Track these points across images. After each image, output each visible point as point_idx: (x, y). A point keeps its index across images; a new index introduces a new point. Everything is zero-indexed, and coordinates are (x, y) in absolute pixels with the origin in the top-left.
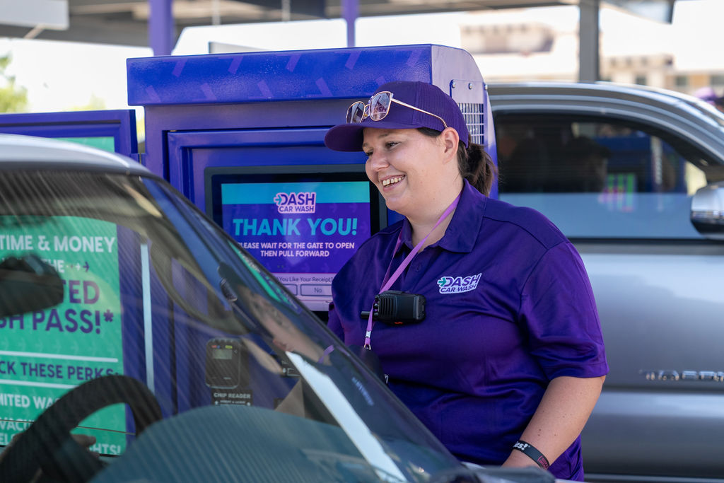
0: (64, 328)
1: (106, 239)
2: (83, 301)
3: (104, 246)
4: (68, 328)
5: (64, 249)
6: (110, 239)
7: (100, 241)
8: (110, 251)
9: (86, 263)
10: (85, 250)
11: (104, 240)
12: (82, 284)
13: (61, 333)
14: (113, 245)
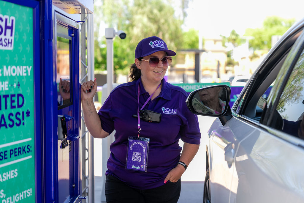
0: (8, 126)
1: (28, 67)
2: (17, 107)
3: (27, 72)
4: (9, 125)
5: (8, 75)
6: (29, 67)
7: (25, 69)
8: (29, 74)
9: (19, 83)
10: (18, 75)
11: (27, 68)
12: (16, 96)
13: (7, 129)
14: (31, 70)
